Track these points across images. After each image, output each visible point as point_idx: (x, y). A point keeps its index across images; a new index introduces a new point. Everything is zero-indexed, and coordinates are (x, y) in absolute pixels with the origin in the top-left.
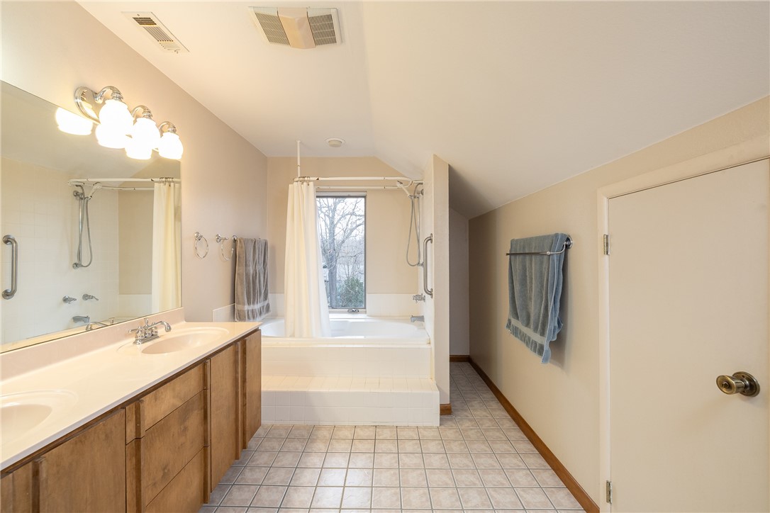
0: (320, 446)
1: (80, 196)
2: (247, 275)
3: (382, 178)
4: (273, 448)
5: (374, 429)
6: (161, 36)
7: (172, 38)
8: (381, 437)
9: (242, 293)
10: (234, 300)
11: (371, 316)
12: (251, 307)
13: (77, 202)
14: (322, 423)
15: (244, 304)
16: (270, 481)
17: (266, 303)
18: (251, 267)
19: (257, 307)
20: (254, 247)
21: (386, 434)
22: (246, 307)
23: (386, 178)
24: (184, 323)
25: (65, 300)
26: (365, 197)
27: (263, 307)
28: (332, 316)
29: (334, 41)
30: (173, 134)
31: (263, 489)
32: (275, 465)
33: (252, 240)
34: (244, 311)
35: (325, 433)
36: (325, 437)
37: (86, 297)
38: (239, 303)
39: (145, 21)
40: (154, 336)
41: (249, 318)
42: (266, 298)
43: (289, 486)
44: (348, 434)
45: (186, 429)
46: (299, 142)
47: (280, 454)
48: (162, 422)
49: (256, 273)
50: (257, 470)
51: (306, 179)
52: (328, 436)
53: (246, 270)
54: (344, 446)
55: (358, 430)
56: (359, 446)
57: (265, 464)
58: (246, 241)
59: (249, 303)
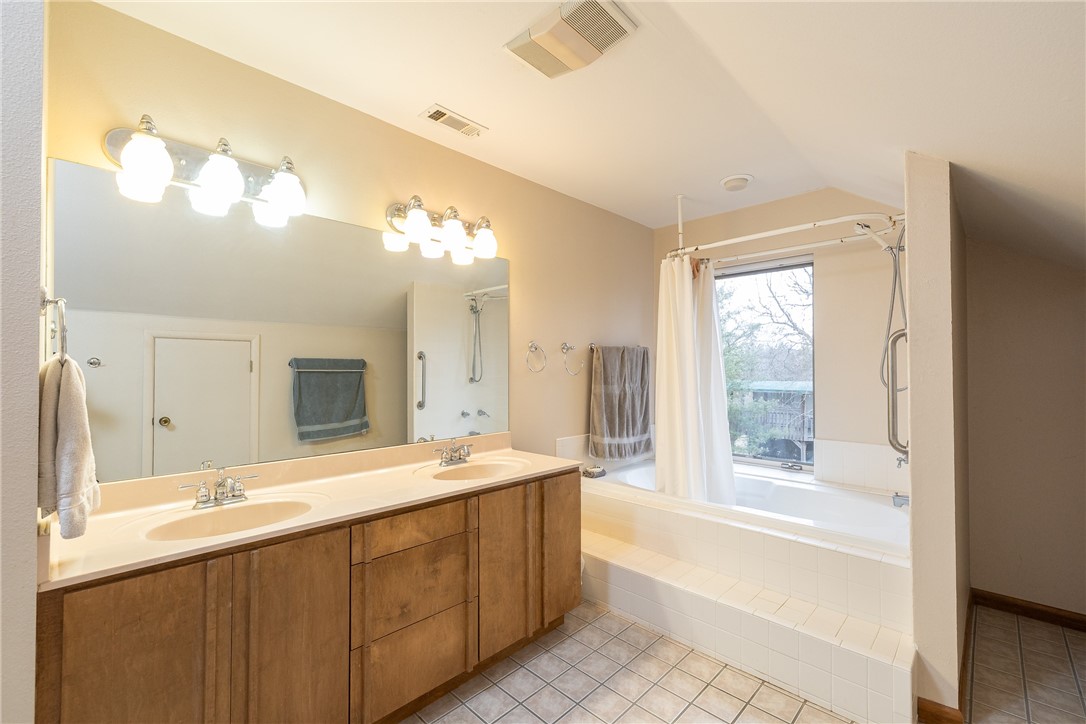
0: (652, 669)
1: (474, 310)
2: (609, 397)
3: (811, 225)
4: (592, 644)
5: (756, 684)
6: (457, 124)
7: (468, 122)
8: (761, 705)
9: (601, 421)
10: (589, 427)
11: (822, 480)
12: (616, 441)
13: (473, 316)
14: (673, 636)
15: (603, 436)
16: (561, 685)
17: (646, 437)
18: (616, 386)
19: (628, 441)
20: (622, 358)
21: (776, 703)
22: (607, 440)
23: (818, 224)
24: (510, 450)
25: (464, 414)
26: (812, 264)
27: (640, 443)
28: (739, 469)
29: (622, 32)
30: (487, 230)
31: (547, 691)
32: (579, 666)
33: (618, 349)
34: (603, 445)
35: (671, 654)
36: (668, 659)
37: (481, 413)
38: (595, 433)
39: (437, 115)
40: (461, 460)
41: (611, 455)
42: (645, 429)
43: (578, 704)
44: (706, 672)
45: (436, 572)
46: (679, 197)
47: (594, 655)
48: (401, 554)
49: (625, 394)
50: (557, 663)
51: (679, 251)
52: (673, 660)
53: (606, 389)
54: (688, 687)
55: (727, 673)
56: (712, 699)
57: (570, 658)
58: (606, 351)
59: (612, 435)
